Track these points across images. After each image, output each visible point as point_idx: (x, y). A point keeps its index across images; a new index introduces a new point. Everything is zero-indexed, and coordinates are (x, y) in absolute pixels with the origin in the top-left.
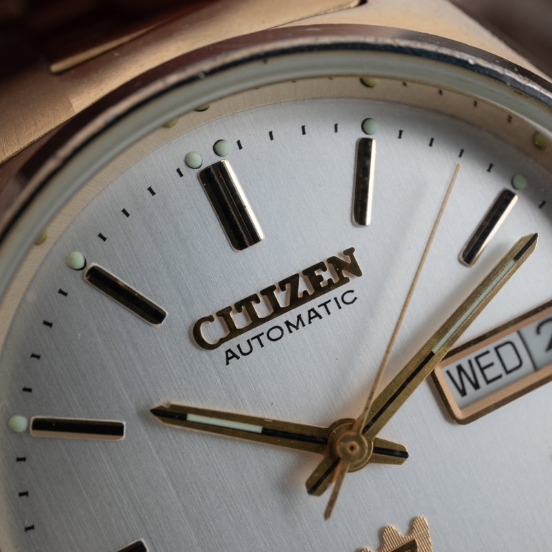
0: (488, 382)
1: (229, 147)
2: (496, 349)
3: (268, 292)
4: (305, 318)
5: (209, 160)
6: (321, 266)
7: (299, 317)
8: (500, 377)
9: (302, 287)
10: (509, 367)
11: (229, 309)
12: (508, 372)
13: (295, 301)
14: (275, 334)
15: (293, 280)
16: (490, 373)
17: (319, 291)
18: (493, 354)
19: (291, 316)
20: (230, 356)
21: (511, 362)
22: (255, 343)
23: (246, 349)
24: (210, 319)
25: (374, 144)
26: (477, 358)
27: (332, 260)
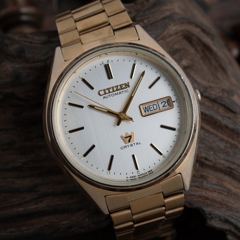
0: (150, 111)
1: (110, 61)
2: (153, 105)
3: (113, 88)
4: (119, 93)
5: (106, 63)
6: (123, 85)
7: (118, 93)
8: (153, 110)
9: (119, 87)
10: (155, 109)
11: (105, 89)
12: (154, 110)
13: (117, 90)
14: (113, 95)
15: (117, 86)
16: (151, 109)
17: (122, 89)
18: (152, 106)
19: (116, 92)
20: (104, 98)
21: (155, 108)
22: (109, 96)
23: (107, 97)
24: (102, 90)
25: (136, 65)
26: (149, 106)
27: (125, 84)
